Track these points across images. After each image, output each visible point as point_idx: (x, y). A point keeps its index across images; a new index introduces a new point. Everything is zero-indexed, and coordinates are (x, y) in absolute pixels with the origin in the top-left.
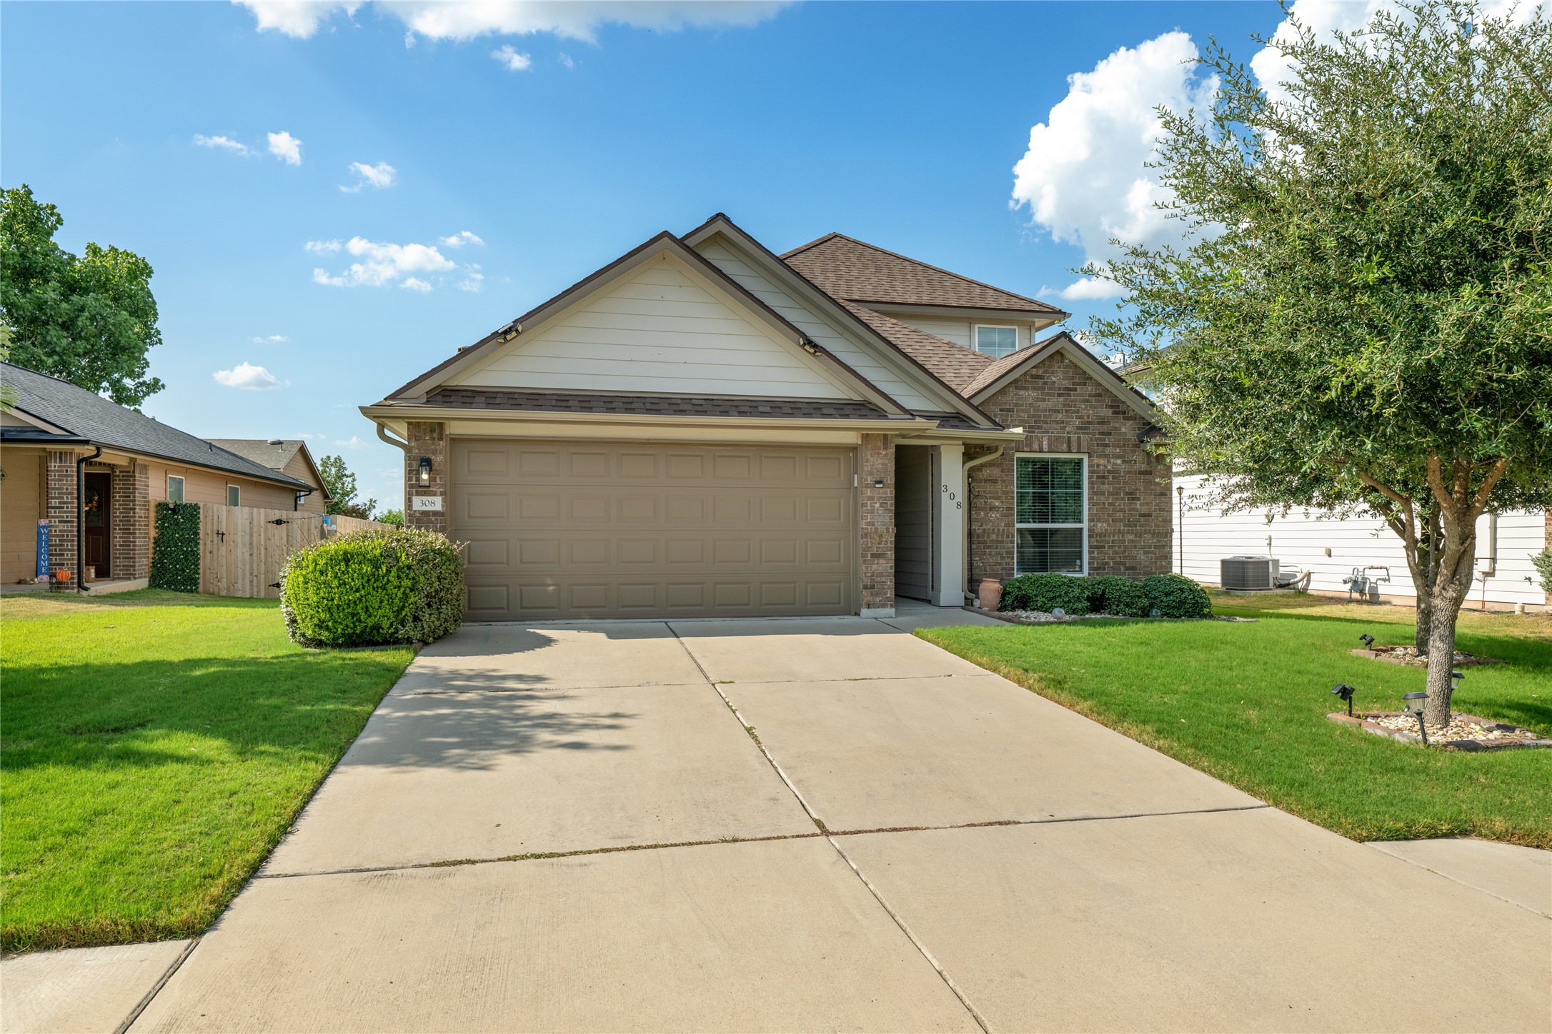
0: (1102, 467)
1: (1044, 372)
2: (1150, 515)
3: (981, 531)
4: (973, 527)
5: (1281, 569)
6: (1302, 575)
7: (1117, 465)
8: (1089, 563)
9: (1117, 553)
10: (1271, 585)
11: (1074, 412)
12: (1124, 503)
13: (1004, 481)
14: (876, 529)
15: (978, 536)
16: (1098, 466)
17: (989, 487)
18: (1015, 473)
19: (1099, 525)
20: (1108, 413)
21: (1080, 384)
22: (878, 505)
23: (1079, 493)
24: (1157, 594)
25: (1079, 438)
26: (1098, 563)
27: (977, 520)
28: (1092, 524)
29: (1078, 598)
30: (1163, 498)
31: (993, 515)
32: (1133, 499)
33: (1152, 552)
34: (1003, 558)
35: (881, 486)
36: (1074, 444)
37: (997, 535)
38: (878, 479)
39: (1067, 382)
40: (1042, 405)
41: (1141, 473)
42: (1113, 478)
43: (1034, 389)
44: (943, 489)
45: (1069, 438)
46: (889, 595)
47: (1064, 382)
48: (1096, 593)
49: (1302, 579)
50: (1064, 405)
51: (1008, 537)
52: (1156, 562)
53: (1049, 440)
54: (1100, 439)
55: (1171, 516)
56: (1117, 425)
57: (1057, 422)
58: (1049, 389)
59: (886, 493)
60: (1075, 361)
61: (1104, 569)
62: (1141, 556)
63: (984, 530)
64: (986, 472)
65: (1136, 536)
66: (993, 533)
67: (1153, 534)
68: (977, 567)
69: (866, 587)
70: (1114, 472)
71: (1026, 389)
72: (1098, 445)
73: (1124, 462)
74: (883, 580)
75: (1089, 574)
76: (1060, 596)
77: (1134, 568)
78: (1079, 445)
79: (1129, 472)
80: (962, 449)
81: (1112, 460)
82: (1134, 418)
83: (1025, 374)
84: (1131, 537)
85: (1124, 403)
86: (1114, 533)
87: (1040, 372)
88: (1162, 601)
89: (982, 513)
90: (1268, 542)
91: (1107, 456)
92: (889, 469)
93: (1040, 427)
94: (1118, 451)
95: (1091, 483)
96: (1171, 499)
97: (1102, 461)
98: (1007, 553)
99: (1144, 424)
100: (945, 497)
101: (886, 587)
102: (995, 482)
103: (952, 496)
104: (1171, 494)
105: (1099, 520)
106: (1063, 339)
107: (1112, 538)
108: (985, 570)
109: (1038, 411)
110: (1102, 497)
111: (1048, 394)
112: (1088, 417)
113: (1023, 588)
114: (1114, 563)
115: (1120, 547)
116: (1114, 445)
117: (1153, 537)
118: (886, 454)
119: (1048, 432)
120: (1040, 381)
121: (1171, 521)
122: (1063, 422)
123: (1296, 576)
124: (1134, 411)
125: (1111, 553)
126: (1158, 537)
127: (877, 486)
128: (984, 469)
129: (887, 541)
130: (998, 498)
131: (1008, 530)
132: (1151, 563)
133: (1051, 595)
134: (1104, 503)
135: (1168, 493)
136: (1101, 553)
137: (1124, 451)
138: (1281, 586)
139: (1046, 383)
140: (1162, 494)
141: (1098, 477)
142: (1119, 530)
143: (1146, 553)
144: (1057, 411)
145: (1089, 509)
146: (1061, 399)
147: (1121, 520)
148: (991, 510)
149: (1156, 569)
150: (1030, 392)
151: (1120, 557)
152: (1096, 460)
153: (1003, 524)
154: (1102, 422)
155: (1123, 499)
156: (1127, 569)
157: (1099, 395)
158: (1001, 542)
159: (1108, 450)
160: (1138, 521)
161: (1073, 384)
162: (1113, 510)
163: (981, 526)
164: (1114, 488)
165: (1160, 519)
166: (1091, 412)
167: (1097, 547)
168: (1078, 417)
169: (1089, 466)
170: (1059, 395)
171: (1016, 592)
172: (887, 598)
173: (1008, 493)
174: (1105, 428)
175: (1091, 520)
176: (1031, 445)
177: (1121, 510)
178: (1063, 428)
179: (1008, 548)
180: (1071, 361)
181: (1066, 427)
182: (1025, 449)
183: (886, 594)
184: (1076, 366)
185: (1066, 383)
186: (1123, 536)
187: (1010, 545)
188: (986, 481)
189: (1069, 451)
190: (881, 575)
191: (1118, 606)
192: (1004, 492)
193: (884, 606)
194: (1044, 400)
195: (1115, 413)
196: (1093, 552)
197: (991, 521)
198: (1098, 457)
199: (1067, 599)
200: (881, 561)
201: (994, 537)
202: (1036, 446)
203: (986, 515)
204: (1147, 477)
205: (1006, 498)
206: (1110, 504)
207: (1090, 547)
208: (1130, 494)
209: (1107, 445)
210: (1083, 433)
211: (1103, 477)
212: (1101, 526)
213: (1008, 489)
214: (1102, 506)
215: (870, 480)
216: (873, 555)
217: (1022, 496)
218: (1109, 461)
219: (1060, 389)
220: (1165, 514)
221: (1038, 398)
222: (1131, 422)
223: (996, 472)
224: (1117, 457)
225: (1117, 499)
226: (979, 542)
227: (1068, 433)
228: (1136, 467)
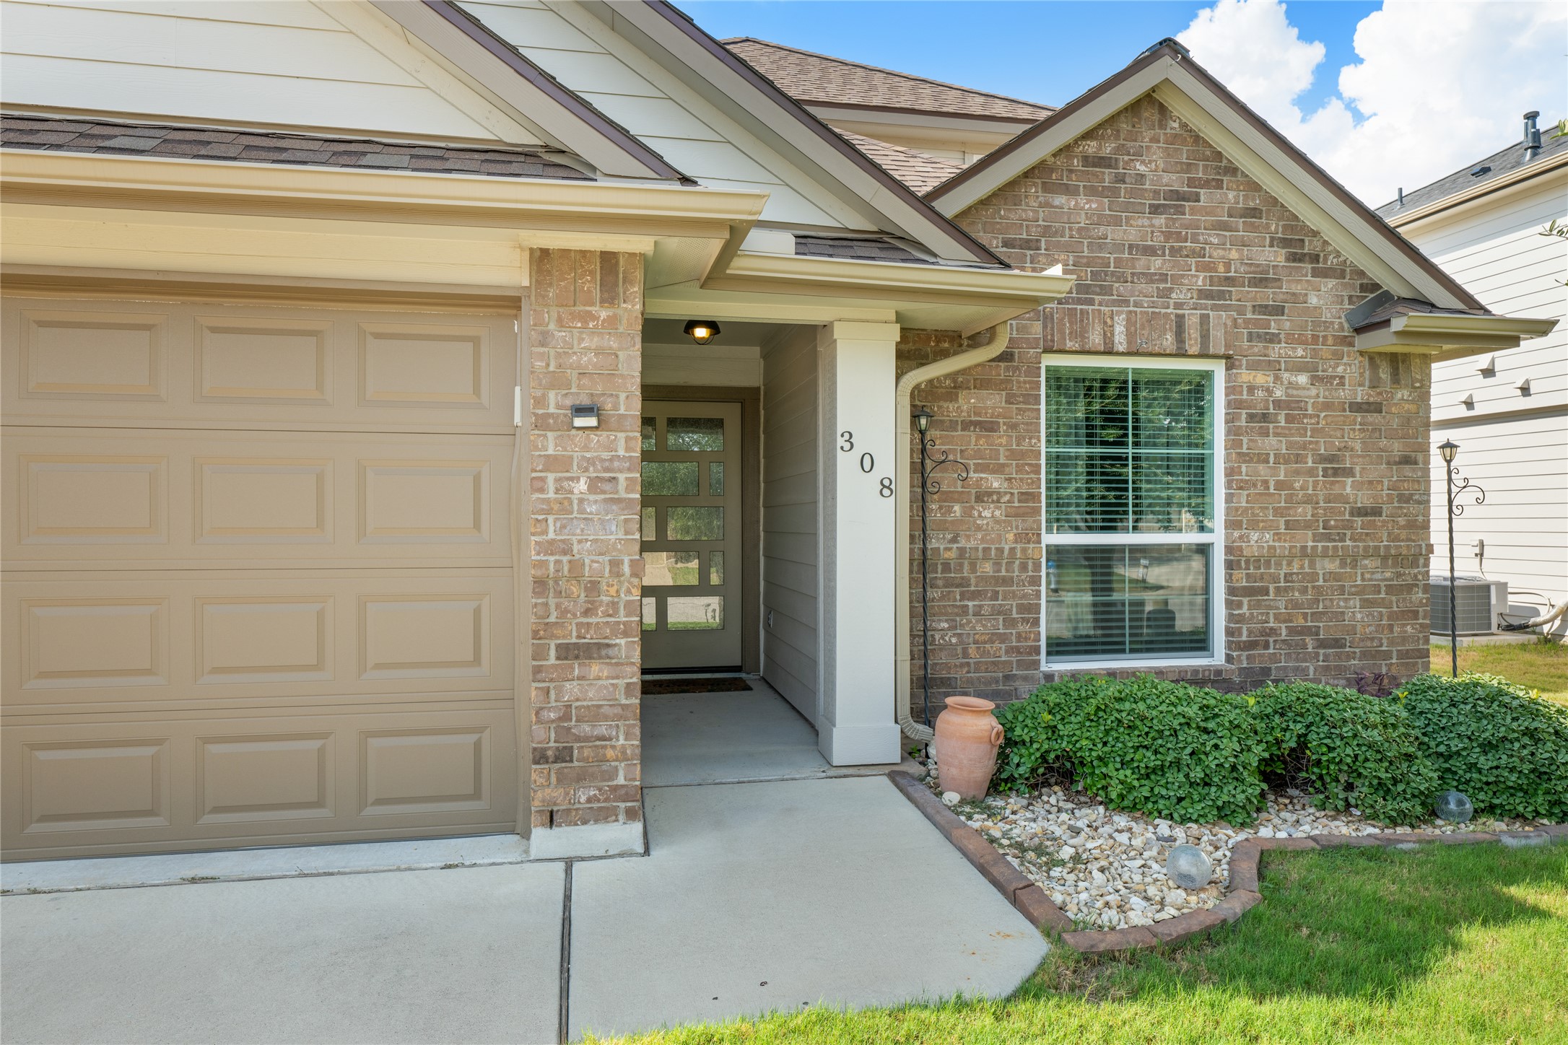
0: (1260, 394)
1: (1118, 150)
2: (1376, 512)
3: (952, 555)
4: (933, 544)
5: (1510, 597)
6: (1553, 612)
7: (1297, 387)
8: (1229, 632)
9: (1296, 605)
10: (1494, 629)
11: (1193, 254)
12: (1316, 483)
13: (1013, 427)
14: (576, 566)
15: (947, 568)
16: (1251, 389)
17: (974, 441)
18: (1043, 407)
19: (1255, 536)
20: (1275, 257)
21: (1206, 184)
22: (582, 486)
23: (1202, 459)
24: (1456, 745)
25: (1204, 319)
26: (1250, 632)
27: (942, 527)
28: (1236, 534)
29: (1234, 768)
30: (1407, 471)
31: (986, 513)
32: (1336, 472)
33: (1382, 603)
34: (1010, 622)
35: (592, 421)
36: (1193, 334)
37: (997, 564)
38: (585, 401)
39: (1174, 177)
40: (1113, 234)
41: (1357, 407)
42: (1289, 419)
43: (1092, 192)
44: (840, 442)
45: (1180, 318)
46: (621, 780)
47: (1166, 178)
48: (1278, 742)
49: (1552, 620)
50: (1168, 236)
51: (1024, 567)
52: (1391, 627)
53: (1130, 323)
54: (1256, 323)
55: (1427, 514)
56: (1297, 288)
57: (1149, 278)
58: (1131, 193)
59: (610, 447)
60: (1197, 122)
61: (1266, 646)
62: (1355, 613)
63: (962, 551)
64: (967, 403)
65: (1343, 564)
66: (986, 558)
67: (1385, 558)
68: (942, 648)
69: (540, 757)
70: (1292, 406)
71: (1070, 191)
72: (1251, 337)
73: (1315, 380)
74: (602, 730)
75: (1229, 659)
76: (1177, 764)
77: (1338, 643)
78: (1205, 337)
79: (1327, 406)
80: (894, 333)
81: (1286, 375)
82: (1339, 272)
83: (1066, 150)
84: (1332, 566)
85: (1315, 234)
86: (1292, 557)
87: (1108, 149)
88: (1472, 767)
89: (957, 508)
90: (1477, 550)
91: (1273, 366)
92: (623, 369)
93: (1106, 291)
94: (1300, 352)
95: (1233, 432)
96: (1426, 471)
97: (1261, 378)
98: (1022, 609)
99: (1363, 288)
100: (846, 464)
101: (610, 753)
102: (990, 427)
103: (867, 463)
104: (1427, 462)
105: (1253, 525)
106: (1167, 60)
107: (1285, 570)
108: (965, 654)
109: (1101, 247)
110: (1261, 467)
111: (1126, 208)
112: (1228, 266)
113: (1064, 730)
114: (1291, 631)
115: (1304, 591)
116: (1291, 339)
117: (1384, 564)
118: (612, 321)
119: (1126, 303)
120: (1107, 175)
121: (1426, 526)
122: (1164, 278)
123: (1537, 613)
124: (1338, 255)
125: (1282, 605)
126: (1395, 565)
127: (579, 422)
128: (962, 395)
129: (614, 605)
130: (999, 469)
131: (1024, 550)
132: (1379, 628)
133: (1152, 760)
134: (1266, 483)
135: (1420, 457)
136: (1258, 605)
137: (1315, 353)
138: (1510, 628)
139: (1121, 179)
140: (1407, 460)
141: (1251, 417)
142: (1304, 548)
143: (1366, 604)
144: (1150, 251)
145: (1229, 498)
146: (1160, 221)
147: (1307, 525)
148: (979, 498)
149: (1392, 642)
150: (1082, 200)
151: (1305, 616)
152: (1245, 376)
153: (1011, 536)
154: (1261, 281)
155: (1311, 472)
156: (1322, 644)
157: (1253, 213)
158: (1007, 581)
159: (1276, 351)
160: (1349, 525)
161: (1191, 182)
162: (1289, 499)
163: (954, 540)
164: (1290, 446)
165: (1402, 521)
166: (1234, 254)
167: (1249, 592)
168: (1202, 267)
169: (1229, 391)
170: (1155, 210)
171: (1042, 742)
172: (615, 789)
173: (1024, 458)
174: (1268, 295)
175: (1231, 525)
176: (1082, 334)
177: (1308, 500)
178: (1165, 294)
179: (1024, 596)
180: (1184, 126)
181: (1171, 290)
182: (1069, 345)
183: (613, 774)
184: (1197, 139)
185: (1174, 181)
186: (1312, 565)
187: (1029, 590)
188: (966, 425)
189: (1181, 354)
190: (594, 714)
191: (1349, 787)
192: (1012, 455)
193: (603, 815)
194: (1117, 222)
195: (1294, 258)
196: (1240, 605)
197: (979, 528)
198: (1253, 367)
199: (1197, 774)
200: (595, 669)
201: (988, 568)
202: (1095, 339)
203: (967, 512)
204: (1371, 418)
205: (1020, 469)
206: (1280, 485)
207: (1231, 591)
208: (1331, 459)
209: (1273, 339)
210: (1214, 308)
211: (1265, 417)
212: (1257, 541)
213: (1025, 446)
214: (1260, 489)
215: (554, 402)
216: (567, 652)
217: (1058, 463)
218: (1277, 378)
219: (1156, 192)
220: (1413, 508)
221: (1100, 216)
222: (1331, 283)
223: (992, 402)
224: (1300, 368)
225: (1297, 473)
226: (949, 583)
227: (1178, 306)
228: (1344, 394)
